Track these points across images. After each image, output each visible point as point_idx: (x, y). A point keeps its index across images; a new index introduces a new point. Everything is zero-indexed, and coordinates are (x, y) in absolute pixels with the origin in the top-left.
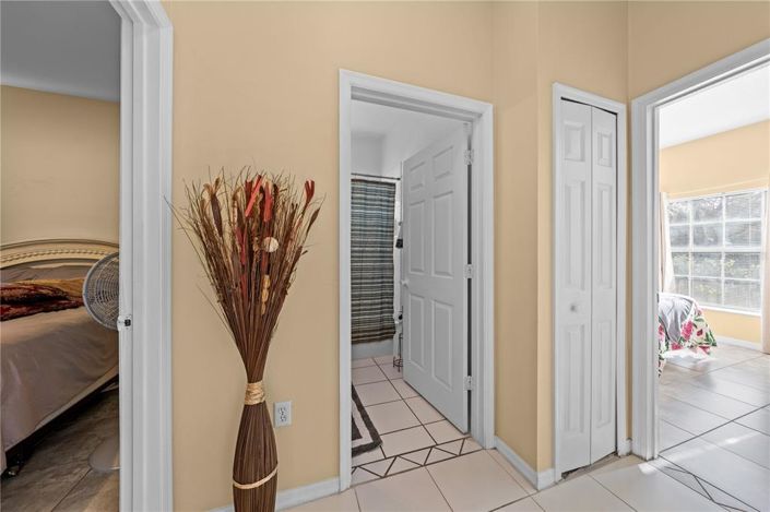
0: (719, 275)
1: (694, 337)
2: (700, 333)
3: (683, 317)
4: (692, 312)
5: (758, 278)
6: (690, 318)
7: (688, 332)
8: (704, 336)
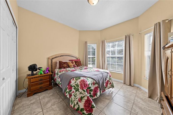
0: (115, 63)
1: (109, 85)
2: (110, 83)
3: (106, 79)
4: (108, 77)
5: (122, 63)
6: (108, 79)
7: (107, 84)
8: (111, 84)
